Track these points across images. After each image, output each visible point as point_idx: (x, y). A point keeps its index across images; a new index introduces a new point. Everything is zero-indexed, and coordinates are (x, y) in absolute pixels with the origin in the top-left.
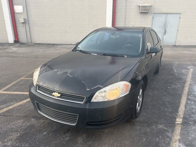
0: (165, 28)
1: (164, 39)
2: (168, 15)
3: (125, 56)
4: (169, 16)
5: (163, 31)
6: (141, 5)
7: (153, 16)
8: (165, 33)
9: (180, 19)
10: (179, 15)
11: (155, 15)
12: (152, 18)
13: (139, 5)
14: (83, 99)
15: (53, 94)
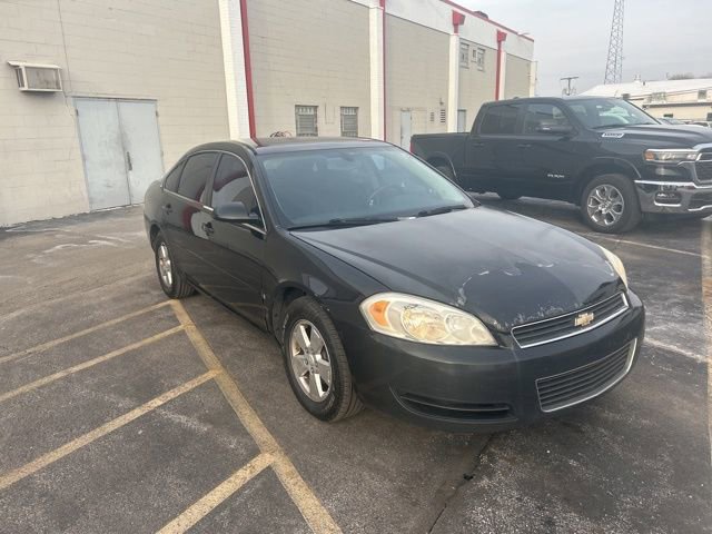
0: (124, 149)
1: (133, 184)
2: (123, 105)
5: (122, 159)
6: (21, 64)
7: (75, 105)
8: (130, 165)
9: (159, 119)
10: (150, 106)
11: (81, 105)
12: (74, 113)
13: (12, 63)
14: (621, 298)
15: (578, 322)
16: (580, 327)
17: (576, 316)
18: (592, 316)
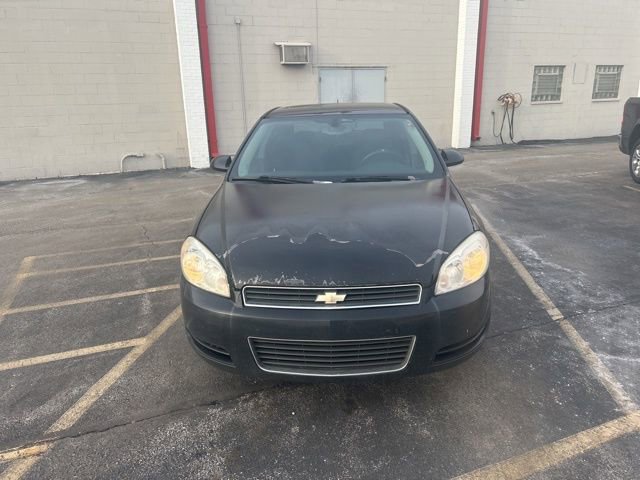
2: (357, 72)
3: (409, 177)
4: (360, 75)
6: (283, 44)
7: (319, 74)
9: (388, 83)
10: (381, 73)
11: (323, 72)
12: (317, 80)
13: (277, 44)
14: (418, 292)
15: (320, 298)
16: (322, 303)
17: (322, 292)
18: (342, 297)
